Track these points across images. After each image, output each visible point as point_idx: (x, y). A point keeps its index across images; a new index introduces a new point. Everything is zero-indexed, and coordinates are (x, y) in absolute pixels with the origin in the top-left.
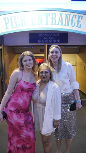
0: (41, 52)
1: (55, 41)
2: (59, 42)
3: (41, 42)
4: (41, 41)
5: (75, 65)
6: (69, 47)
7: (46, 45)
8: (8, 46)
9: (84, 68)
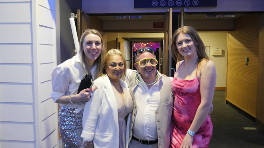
0: (154, 27)
1: (189, 2)
2: (196, 4)
3: (159, 6)
4: (159, 4)
5: (221, 54)
6: (217, 16)
7: (171, 11)
8: (90, 15)
9: (248, 60)
